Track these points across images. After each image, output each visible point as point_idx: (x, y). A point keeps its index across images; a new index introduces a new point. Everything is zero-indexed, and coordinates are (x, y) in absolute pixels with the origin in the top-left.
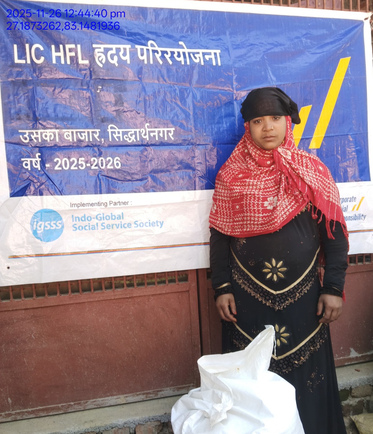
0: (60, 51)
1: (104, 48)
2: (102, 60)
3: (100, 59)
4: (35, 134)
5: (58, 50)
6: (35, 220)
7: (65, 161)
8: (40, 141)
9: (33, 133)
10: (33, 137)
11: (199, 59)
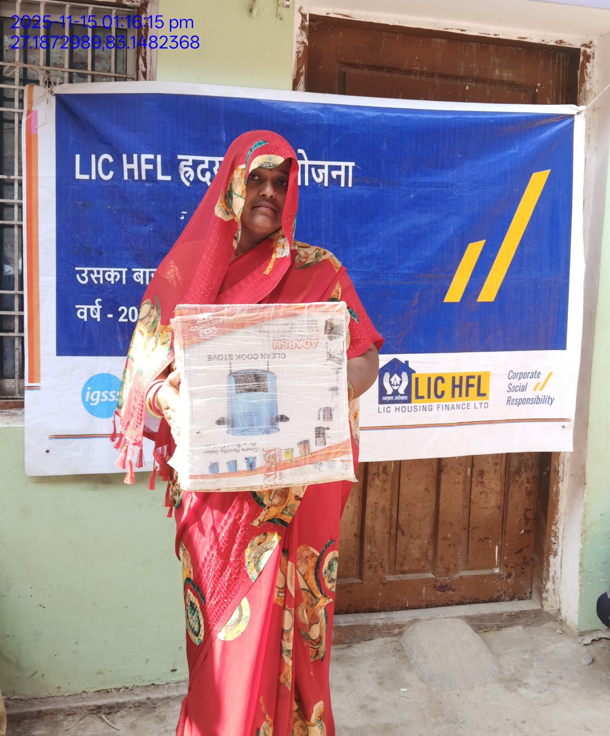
0: (133, 163)
1: (193, 161)
2: (190, 176)
3: (187, 175)
4: (95, 273)
5: (130, 161)
6: (89, 388)
7: (133, 311)
8: (101, 282)
9: (92, 272)
10: (93, 277)
11: (322, 177)
